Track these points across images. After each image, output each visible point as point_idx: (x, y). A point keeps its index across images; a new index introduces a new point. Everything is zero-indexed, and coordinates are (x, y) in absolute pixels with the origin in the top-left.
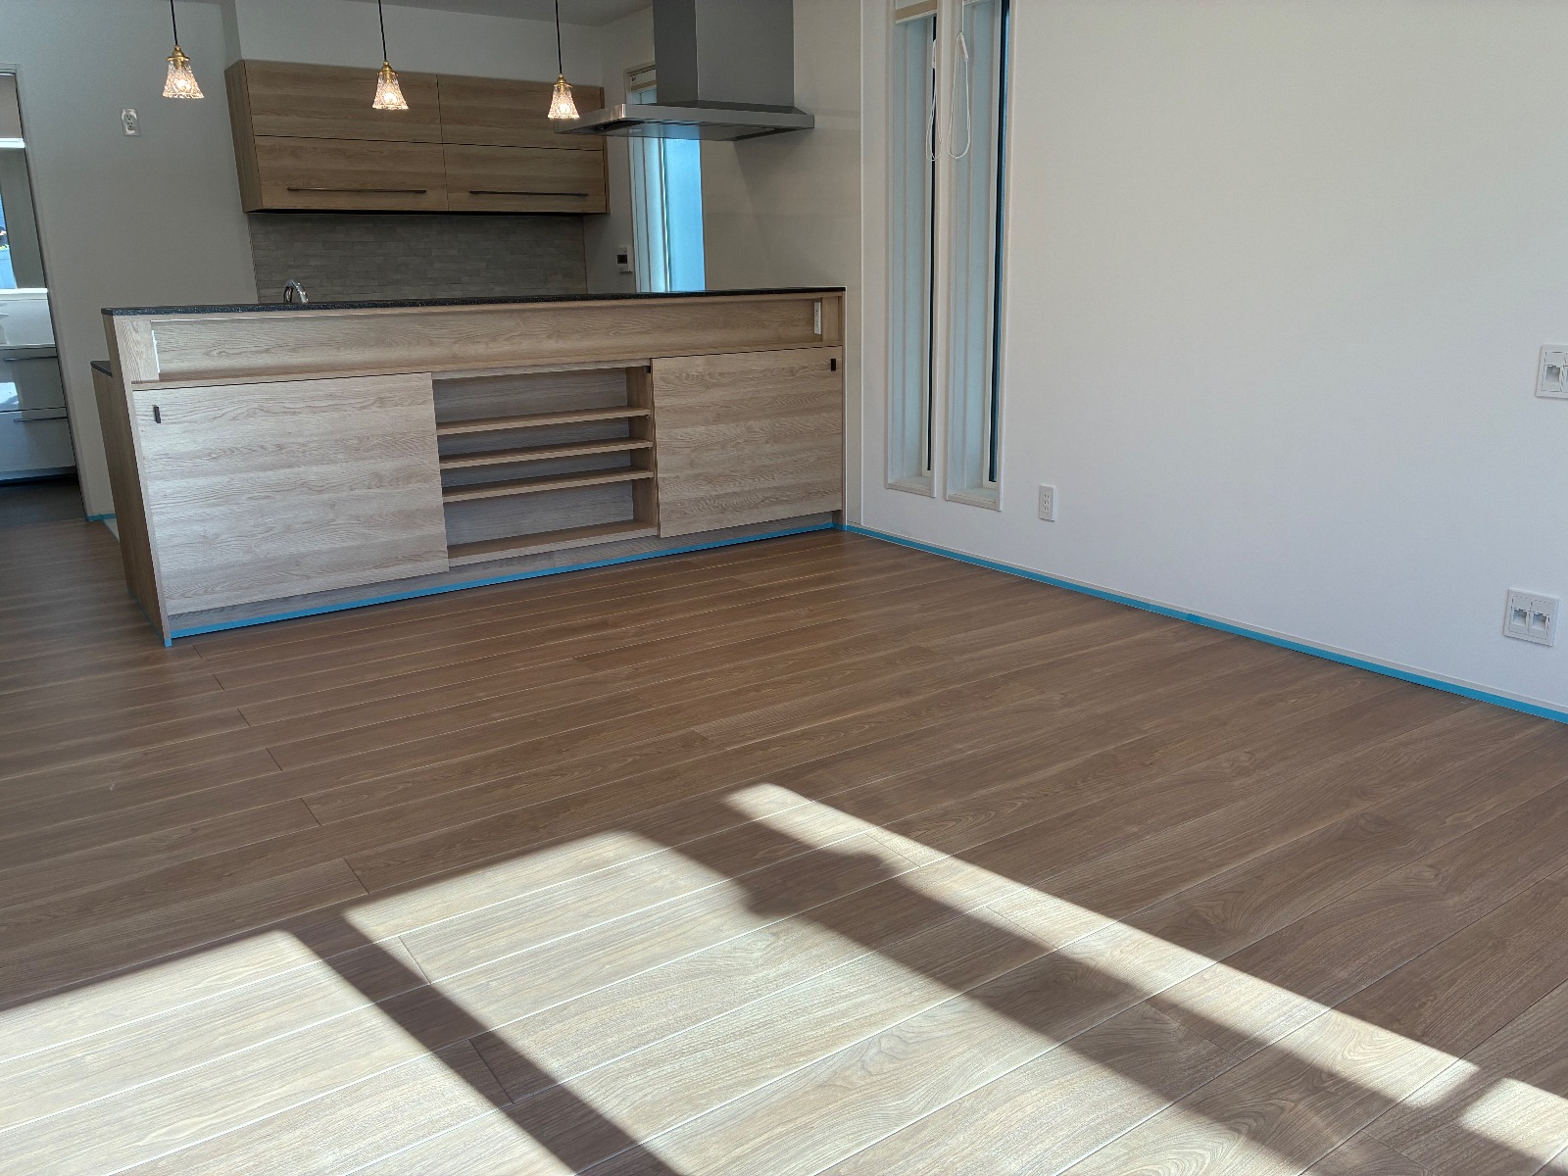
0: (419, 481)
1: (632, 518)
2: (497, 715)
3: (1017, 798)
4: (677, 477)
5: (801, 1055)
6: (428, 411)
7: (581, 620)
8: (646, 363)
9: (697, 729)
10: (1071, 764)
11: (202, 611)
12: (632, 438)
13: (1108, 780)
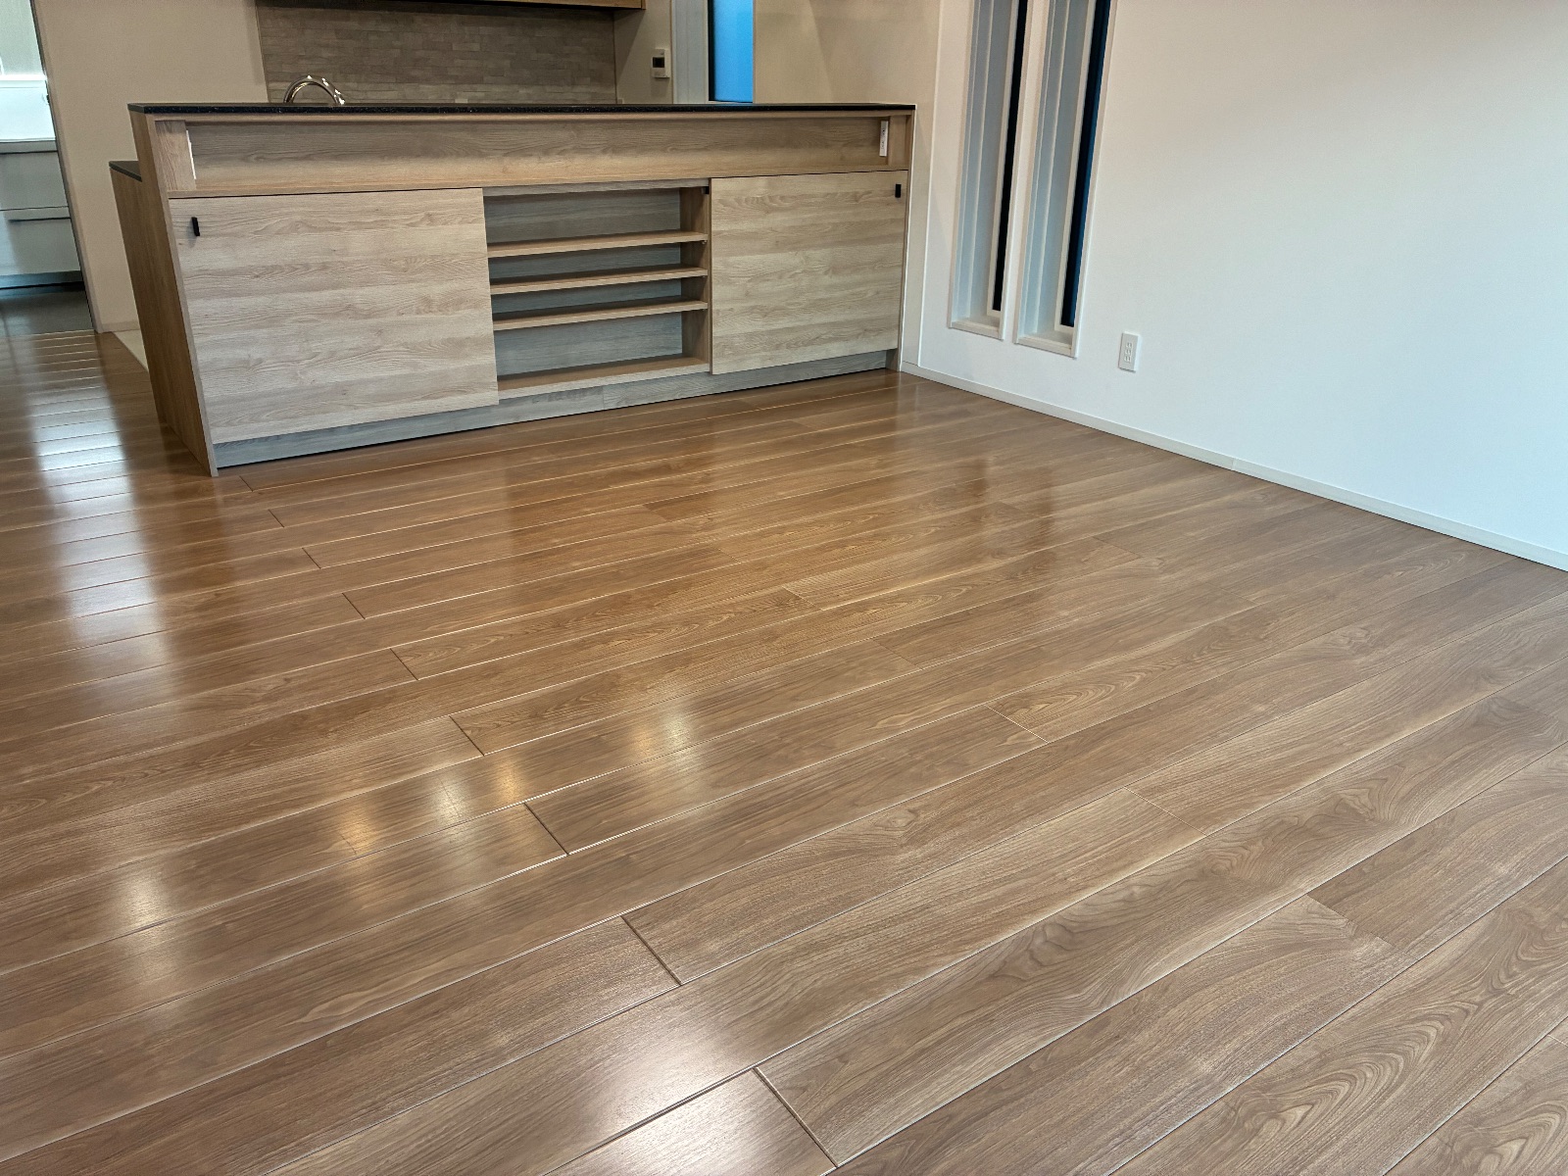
0: (468, 308)
1: (680, 351)
2: (577, 564)
3: (1136, 671)
4: (732, 309)
5: (967, 942)
6: (478, 231)
7: (641, 463)
8: (704, 184)
9: (788, 587)
10: (1184, 635)
11: (246, 441)
12: (684, 265)
13: (1223, 654)
